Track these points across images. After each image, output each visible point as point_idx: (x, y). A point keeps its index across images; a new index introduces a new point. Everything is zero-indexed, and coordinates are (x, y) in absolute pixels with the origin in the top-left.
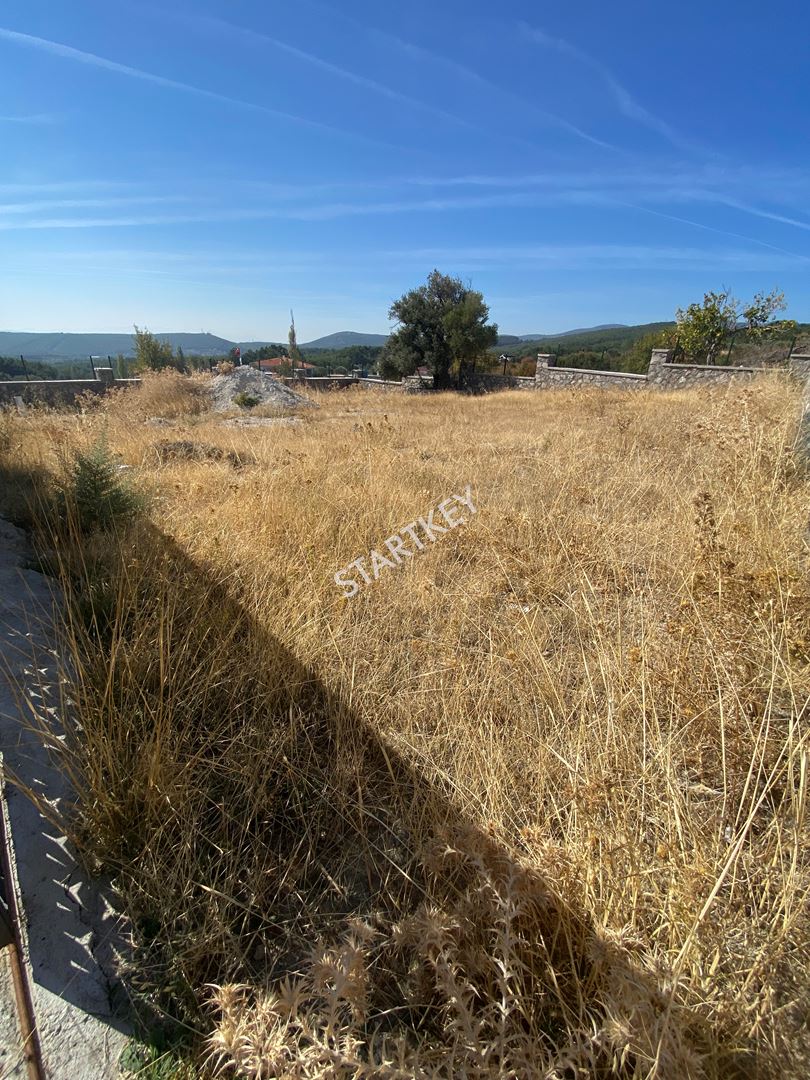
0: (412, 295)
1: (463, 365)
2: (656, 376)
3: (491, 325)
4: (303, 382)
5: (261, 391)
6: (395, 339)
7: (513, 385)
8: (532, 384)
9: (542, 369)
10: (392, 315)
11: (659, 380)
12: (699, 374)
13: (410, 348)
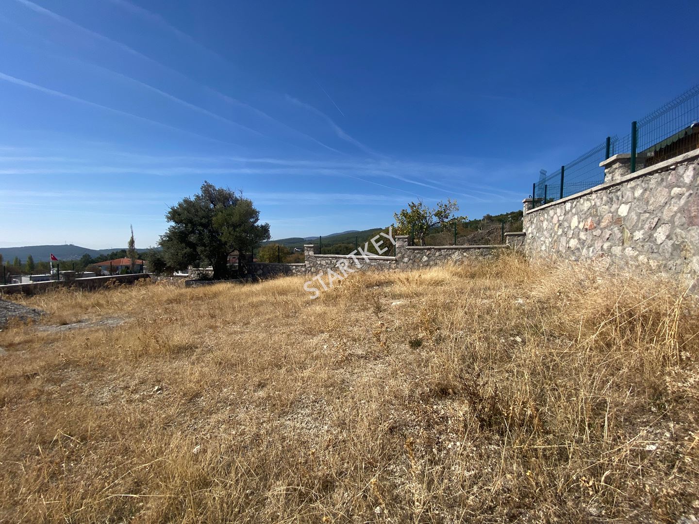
0: (186, 201)
1: (241, 257)
2: (403, 257)
3: (263, 224)
7: (287, 272)
8: (304, 269)
9: (310, 256)
10: (168, 218)
11: (406, 260)
12: (437, 254)
13: (183, 245)
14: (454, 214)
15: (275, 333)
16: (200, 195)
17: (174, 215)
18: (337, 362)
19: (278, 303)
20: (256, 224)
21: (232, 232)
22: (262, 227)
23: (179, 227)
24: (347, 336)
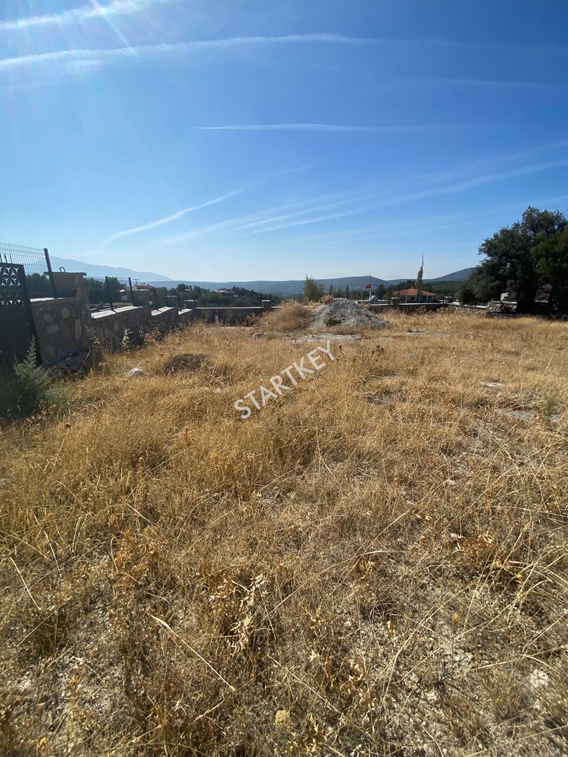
0: (504, 232)
4: (395, 307)
5: (346, 315)
6: (479, 271)
10: (481, 250)
13: (493, 278)
16: (521, 223)
17: (490, 247)
21: (551, 264)
23: (492, 260)
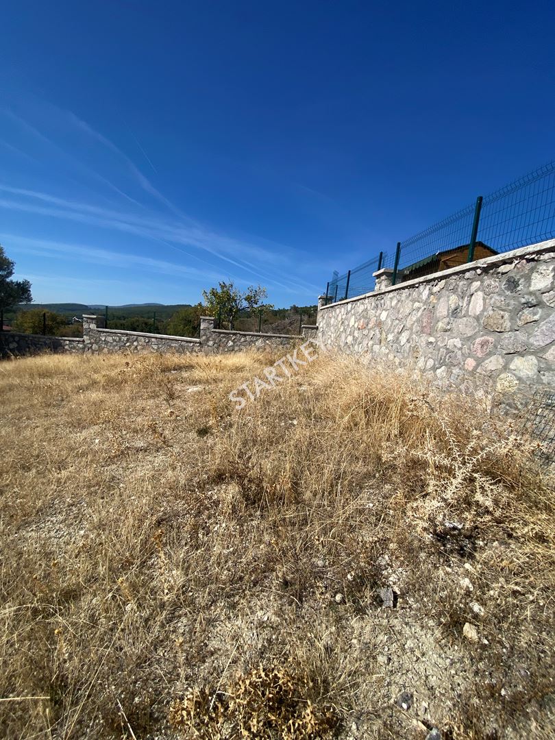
2: (208, 340)
3: (21, 281)
7: (57, 348)
8: (81, 346)
9: (91, 330)
11: (211, 343)
12: (243, 339)
14: (263, 301)
15: (27, 426)
18: (109, 457)
19: (37, 388)
20: (8, 280)
22: (18, 284)
24: (128, 428)
